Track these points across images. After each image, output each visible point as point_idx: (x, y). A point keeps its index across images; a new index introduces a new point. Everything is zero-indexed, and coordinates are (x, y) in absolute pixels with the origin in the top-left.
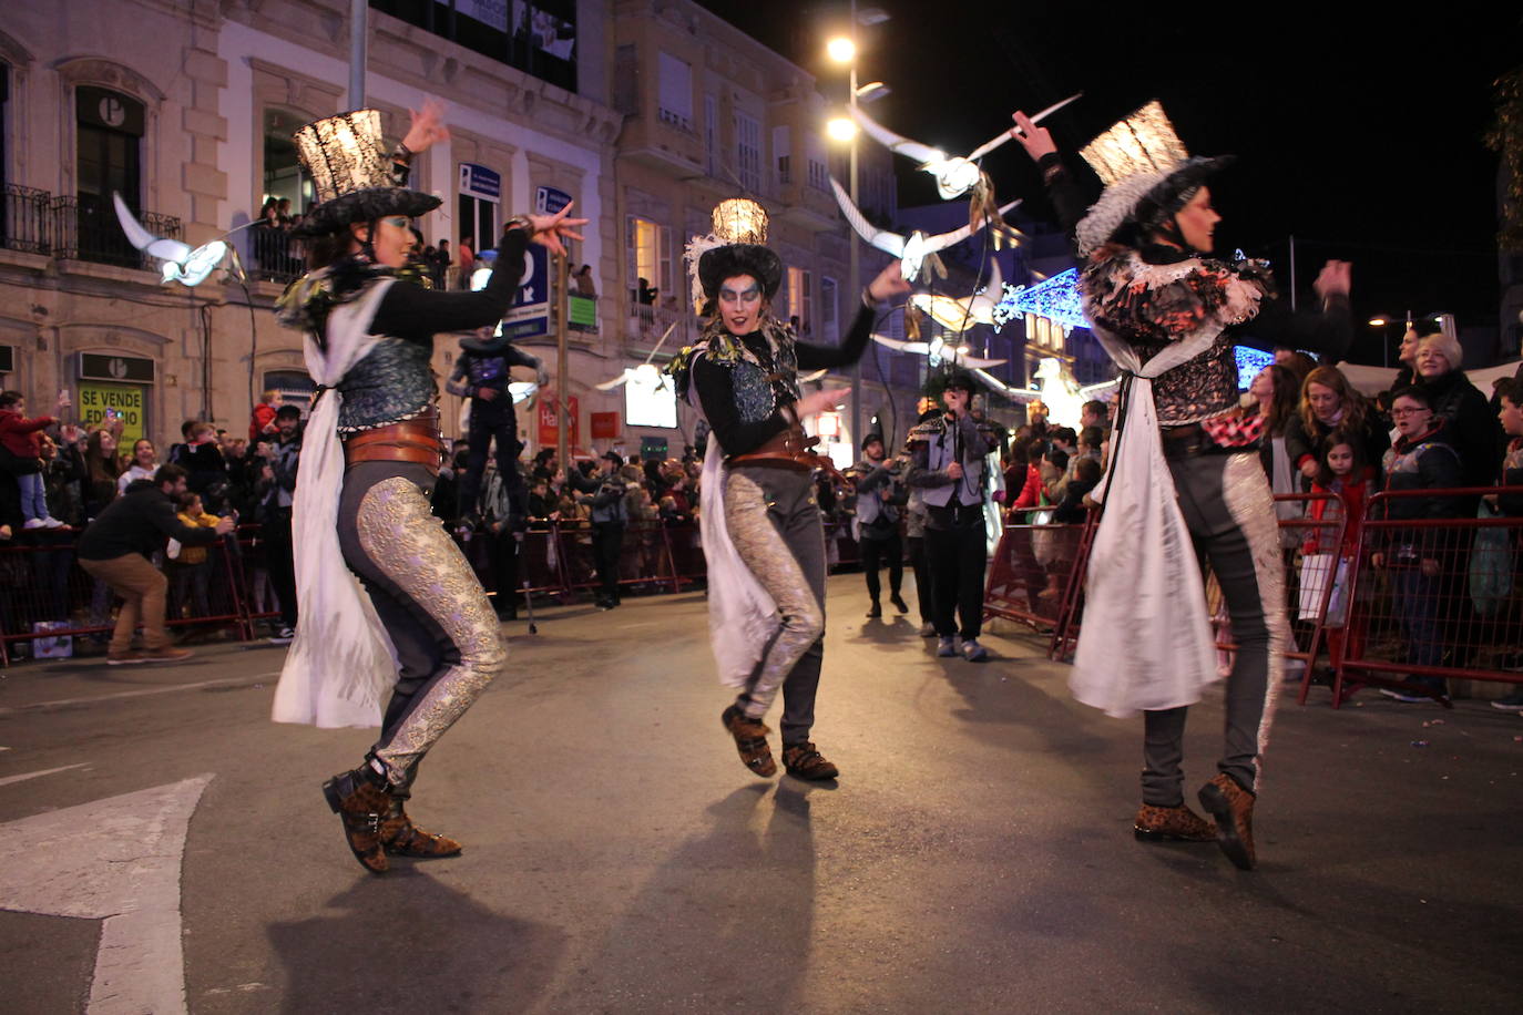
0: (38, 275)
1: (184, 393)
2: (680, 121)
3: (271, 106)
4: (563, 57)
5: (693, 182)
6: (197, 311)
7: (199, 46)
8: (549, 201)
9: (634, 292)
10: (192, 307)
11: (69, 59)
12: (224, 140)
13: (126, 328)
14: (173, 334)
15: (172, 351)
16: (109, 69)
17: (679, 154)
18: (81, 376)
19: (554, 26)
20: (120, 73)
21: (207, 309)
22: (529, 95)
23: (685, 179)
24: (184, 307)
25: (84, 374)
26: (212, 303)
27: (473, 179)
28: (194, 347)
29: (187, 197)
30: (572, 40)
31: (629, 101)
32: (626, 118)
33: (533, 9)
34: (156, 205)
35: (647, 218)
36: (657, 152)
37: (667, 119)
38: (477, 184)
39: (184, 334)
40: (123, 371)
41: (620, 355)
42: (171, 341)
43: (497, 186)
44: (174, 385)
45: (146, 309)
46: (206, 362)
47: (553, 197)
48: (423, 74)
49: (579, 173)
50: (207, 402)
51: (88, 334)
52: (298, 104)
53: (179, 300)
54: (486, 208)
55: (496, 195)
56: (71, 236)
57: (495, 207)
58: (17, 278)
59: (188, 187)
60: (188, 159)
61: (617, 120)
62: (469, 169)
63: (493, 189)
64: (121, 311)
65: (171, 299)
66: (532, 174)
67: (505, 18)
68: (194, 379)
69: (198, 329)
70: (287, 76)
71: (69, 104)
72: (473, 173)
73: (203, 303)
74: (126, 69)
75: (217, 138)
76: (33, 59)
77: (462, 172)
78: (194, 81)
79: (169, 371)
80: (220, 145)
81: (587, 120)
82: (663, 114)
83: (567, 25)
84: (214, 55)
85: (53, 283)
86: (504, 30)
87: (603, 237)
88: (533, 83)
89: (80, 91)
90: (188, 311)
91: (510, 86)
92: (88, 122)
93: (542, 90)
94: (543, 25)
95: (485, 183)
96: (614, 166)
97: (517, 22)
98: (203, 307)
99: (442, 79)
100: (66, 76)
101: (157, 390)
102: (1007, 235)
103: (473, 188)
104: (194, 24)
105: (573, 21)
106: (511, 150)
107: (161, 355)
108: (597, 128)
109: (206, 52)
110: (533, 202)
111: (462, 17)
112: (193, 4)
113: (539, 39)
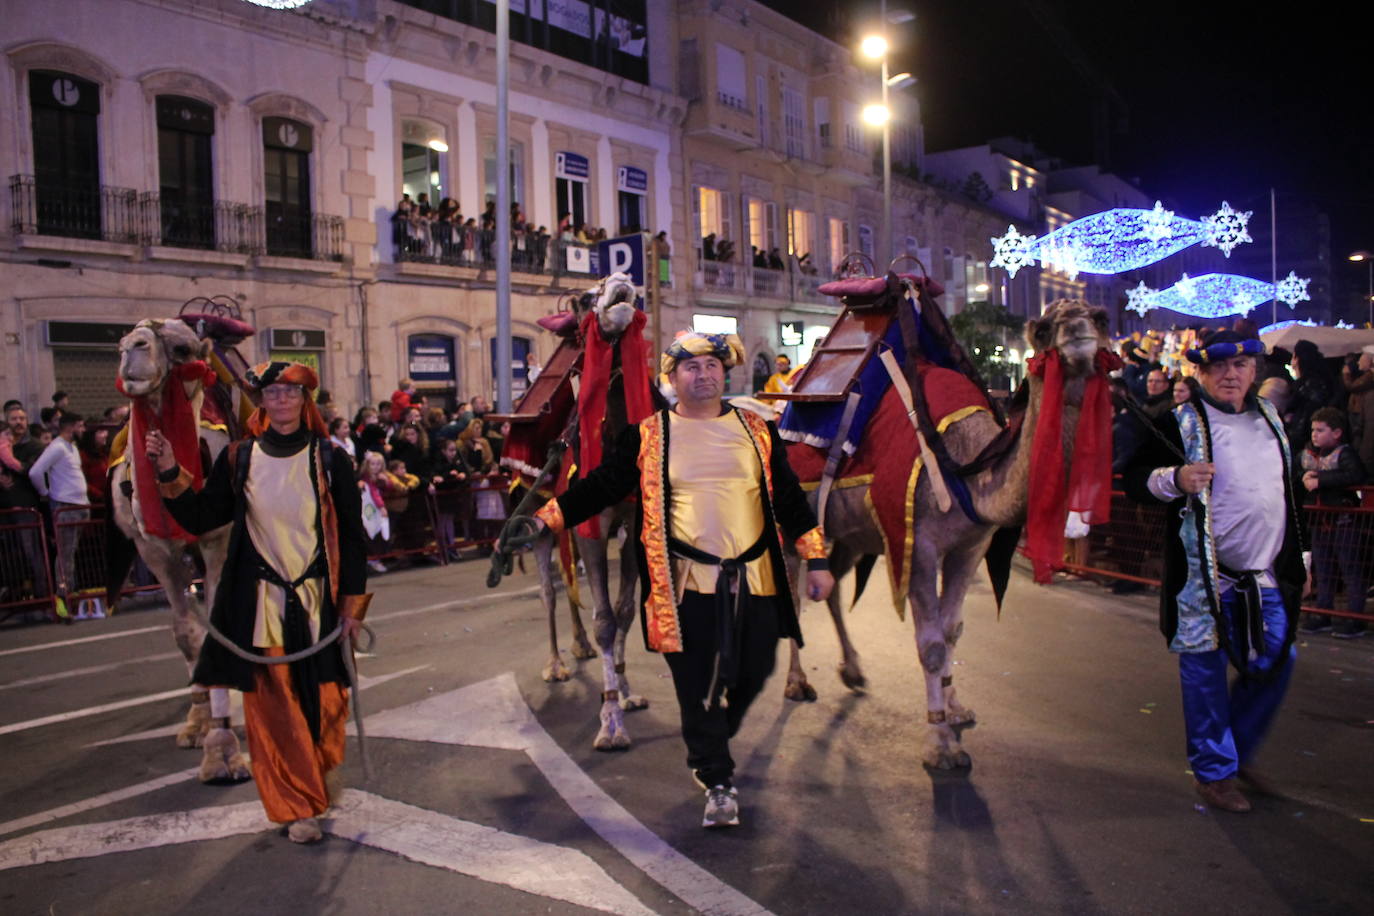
0: (239, 269)
1: (348, 356)
2: (736, 102)
3: (406, 118)
4: (636, 55)
5: (747, 152)
6: (356, 289)
7: (351, 75)
8: (629, 178)
9: (700, 248)
10: (352, 286)
11: (257, 97)
12: (372, 149)
13: (304, 307)
14: (339, 309)
15: (338, 322)
16: (285, 101)
17: (736, 131)
18: (273, 346)
19: (628, 28)
20: (294, 103)
21: (363, 288)
22: (610, 90)
23: (739, 151)
24: (345, 287)
25: (276, 344)
26: (367, 282)
27: (567, 165)
28: (355, 320)
29: (346, 198)
30: (643, 41)
31: (692, 88)
32: (691, 103)
33: (611, 16)
34: (323, 208)
35: (709, 185)
36: (717, 130)
37: (725, 101)
38: (570, 168)
39: (346, 308)
40: (302, 341)
41: (690, 304)
42: (335, 315)
43: (586, 168)
44: (341, 349)
45: (316, 290)
46: (364, 329)
47: (631, 174)
48: (524, 79)
49: (652, 152)
50: (365, 361)
51: (276, 313)
52: (427, 114)
53: (341, 281)
54: (577, 186)
55: (585, 176)
56: (261, 237)
57: (585, 187)
58: (224, 273)
59: (347, 189)
60: (345, 166)
61: (682, 104)
62: (563, 156)
63: (583, 171)
64: (301, 293)
65: (336, 281)
66: (614, 156)
67: (588, 26)
68: (355, 343)
69: (357, 304)
70: (417, 92)
71: (257, 131)
72: (566, 159)
73: (360, 283)
74: (298, 100)
75: (366, 148)
76: (232, 100)
77: (557, 159)
78: (348, 104)
79: (336, 338)
80: (369, 153)
81: (657, 107)
82: (722, 97)
83: (639, 27)
84: (362, 81)
85: (250, 275)
86: (588, 36)
87: (673, 205)
88: (612, 80)
89: (265, 121)
90: (349, 290)
91: (595, 84)
92: (272, 146)
93: (620, 85)
94: (619, 28)
95: (577, 167)
96: (681, 143)
97: (599, 29)
98: (360, 287)
99: (539, 84)
100: (255, 111)
101: (328, 354)
102: (1023, 174)
103: (567, 172)
104: (346, 57)
105: (643, 21)
106: (596, 138)
107: (330, 326)
108: (666, 114)
109: (356, 80)
110: (616, 179)
111: (554, 29)
112: (345, 41)
113: (617, 41)
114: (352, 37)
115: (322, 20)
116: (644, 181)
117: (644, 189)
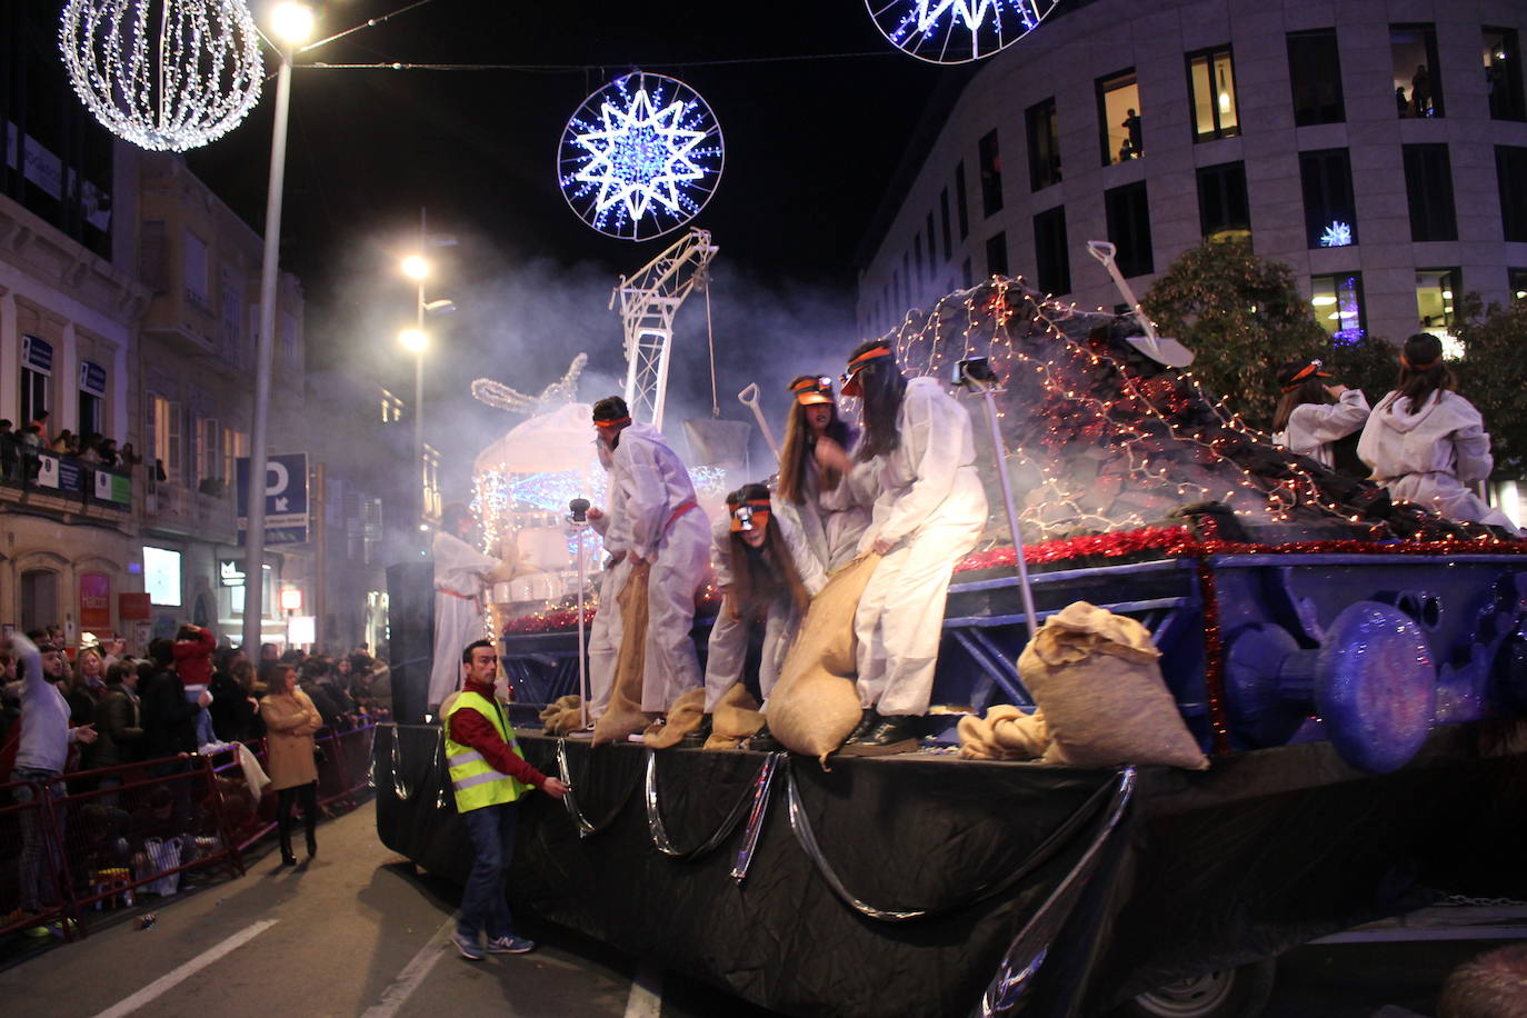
4: (102, 228)
8: (90, 376)
9: (152, 468)
17: (199, 334)
19: (96, 195)
27: (32, 351)
30: (109, 212)
31: (158, 276)
32: (155, 295)
33: (82, 181)
35: (165, 395)
36: (182, 331)
37: (190, 297)
38: (34, 357)
41: (140, 533)
43: (50, 359)
47: (92, 372)
49: (113, 348)
54: (39, 380)
55: (47, 367)
57: (46, 381)
61: (147, 296)
62: (29, 340)
63: (45, 361)
66: (78, 347)
67: (60, 187)
72: (32, 342)
77: (23, 343)
81: (123, 294)
82: (190, 294)
83: (105, 197)
86: (59, 198)
87: (130, 415)
88: (87, 255)
91: (68, 257)
93: (93, 263)
94: (88, 194)
95: (41, 355)
96: (139, 341)
99: (14, 248)
103: (31, 361)
105: (109, 190)
106: (62, 323)
110: (78, 376)
113: (85, 209)
116: (104, 382)
117: (102, 390)
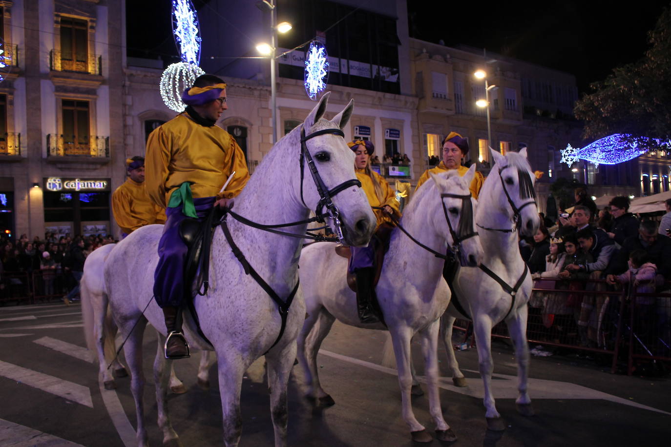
2: (443, 96)
3: (286, 120)
4: (394, 81)
5: (452, 116)
7: (263, 106)
8: (390, 133)
9: (427, 161)
11: (225, 120)
12: (271, 134)
16: (236, 119)
17: (442, 109)
19: (389, 71)
20: (239, 120)
23: (448, 116)
27: (359, 131)
29: (261, 153)
30: (397, 75)
31: (421, 93)
32: (420, 98)
33: (381, 67)
34: (251, 158)
35: (432, 133)
36: (432, 110)
37: (437, 96)
38: (361, 132)
43: (370, 131)
47: (392, 132)
48: (339, 99)
49: (402, 122)
55: (369, 135)
59: (261, 150)
60: (261, 141)
61: (416, 100)
62: (358, 128)
63: (368, 133)
66: (383, 125)
67: (370, 73)
70: (290, 110)
72: (360, 129)
74: (241, 119)
75: (269, 134)
77: (355, 129)
78: (262, 118)
81: (404, 102)
82: (435, 95)
83: (395, 70)
84: (267, 108)
86: (370, 77)
87: (413, 143)
88: (380, 94)
91: (372, 96)
93: (384, 96)
94: (384, 71)
95: (365, 131)
96: (417, 116)
97: (374, 73)
99: (346, 100)
100: (224, 125)
103: (360, 134)
104: (261, 100)
105: (397, 66)
106: (374, 118)
108: (408, 105)
109: (265, 108)
110: (384, 134)
111: (353, 76)
112: (260, 95)
113: (384, 77)
114: (262, 92)
115: (250, 88)
116: (399, 134)
117: (398, 137)
